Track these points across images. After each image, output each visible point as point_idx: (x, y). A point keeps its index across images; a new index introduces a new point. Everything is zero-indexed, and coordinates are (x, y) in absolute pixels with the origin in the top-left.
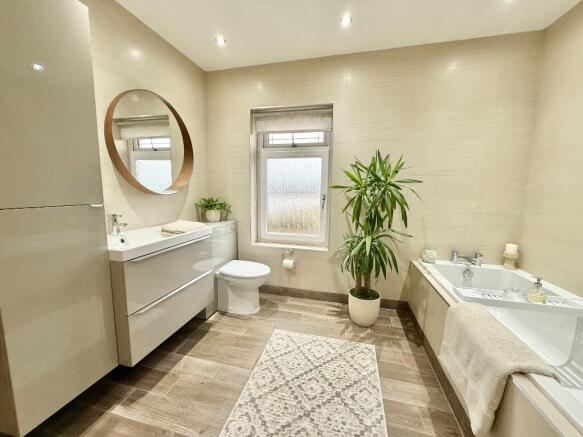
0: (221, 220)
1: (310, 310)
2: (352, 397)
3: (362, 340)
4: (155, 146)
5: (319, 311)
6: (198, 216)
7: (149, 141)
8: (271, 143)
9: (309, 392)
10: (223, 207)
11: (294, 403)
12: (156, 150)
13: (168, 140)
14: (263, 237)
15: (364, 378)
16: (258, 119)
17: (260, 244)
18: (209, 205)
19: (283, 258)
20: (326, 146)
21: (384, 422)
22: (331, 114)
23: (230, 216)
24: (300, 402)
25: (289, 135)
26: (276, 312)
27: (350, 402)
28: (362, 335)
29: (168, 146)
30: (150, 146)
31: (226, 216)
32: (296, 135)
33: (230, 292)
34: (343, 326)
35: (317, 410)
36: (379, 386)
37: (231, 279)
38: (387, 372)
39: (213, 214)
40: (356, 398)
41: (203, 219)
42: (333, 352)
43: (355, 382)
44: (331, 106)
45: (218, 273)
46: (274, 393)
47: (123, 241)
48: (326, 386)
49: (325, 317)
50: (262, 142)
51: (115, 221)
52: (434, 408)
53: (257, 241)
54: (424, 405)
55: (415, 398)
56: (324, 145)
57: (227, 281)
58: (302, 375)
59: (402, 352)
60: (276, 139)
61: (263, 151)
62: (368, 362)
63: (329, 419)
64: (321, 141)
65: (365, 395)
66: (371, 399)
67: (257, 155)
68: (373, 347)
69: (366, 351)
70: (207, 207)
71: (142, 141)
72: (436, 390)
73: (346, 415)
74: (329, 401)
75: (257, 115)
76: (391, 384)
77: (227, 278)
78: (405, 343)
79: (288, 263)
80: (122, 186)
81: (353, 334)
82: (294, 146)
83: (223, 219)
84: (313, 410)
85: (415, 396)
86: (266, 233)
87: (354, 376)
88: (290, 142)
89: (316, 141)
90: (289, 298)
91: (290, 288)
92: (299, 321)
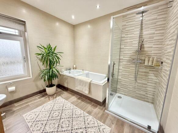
2: (66, 108)
3: (56, 97)
5: (35, 100)
9: (56, 116)
11: (55, 121)
15: (64, 103)
19: (7, 88)
21: (74, 106)
24: (56, 119)
27: (66, 109)
28: (55, 97)
34: (48, 98)
35: (62, 116)
36: (68, 102)
38: (67, 99)
40: (66, 107)
42: (52, 104)
43: (63, 105)
44: (24, 22)
46: (47, 125)
48: (58, 111)
49: (39, 100)
52: (78, 98)
54: (76, 99)
55: (74, 99)
58: (50, 115)
59: (65, 94)
62: (62, 100)
63: (66, 115)
65: (67, 105)
66: (69, 105)
68: (60, 97)
69: (59, 98)
72: (75, 96)
73: (68, 111)
74: (62, 113)
76: (69, 100)
78: (65, 92)
81: (52, 98)
84: (61, 117)
85: (74, 98)
87: (62, 104)
90: (15, 104)
91: (14, 100)
92: (30, 107)
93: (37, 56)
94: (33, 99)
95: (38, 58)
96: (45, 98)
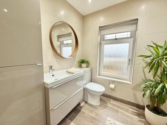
0: (86, 67)
1: (122, 109)
4: (68, 43)
5: (127, 111)
6: (79, 66)
7: (66, 41)
8: (106, 39)
10: (87, 62)
12: (68, 44)
13: (71, 41)
14: (101, 74)
16: (101, 30)
17: (100, 77)
18: (83, 62)
19: (110, 84)
20: (132, 38)
22: (137, 23)
23: (89, 66)
25: (114, 35)
26: (107, 106)
29: (71, 42)
30: (66, 43)
31: (88, 66)
32: (117, 35)
33: (89, 95)
34: (144, 124)
37: (90, 91)
39: (84, 65)
41: (80, 66)
44: (137, 20)
45: (85, 87)
47: (53, 76)
50: (103, 39)
51: (51, 68)
53: (99, 75)
56: (131, 37)
57: (88, 91)
60: (108, 37)
61: (103, 42)
64: (129, 36)
67: (100, 44)
70: (82, 62)
71: (64, 42)
75: (101, 28)
77: (88, 90)
79: (112, 86)
80: (54, 56)
82: (116, 39)
83: (87, 67)
86: (102, 73)
88: (115, 38)
89: (126, 36)
90: (112, 100)
91: (112, 96)
92: (118, 114)
93: (144, 59)
94: (126, 107)
95: (144, 60)
96: (139, 121)
